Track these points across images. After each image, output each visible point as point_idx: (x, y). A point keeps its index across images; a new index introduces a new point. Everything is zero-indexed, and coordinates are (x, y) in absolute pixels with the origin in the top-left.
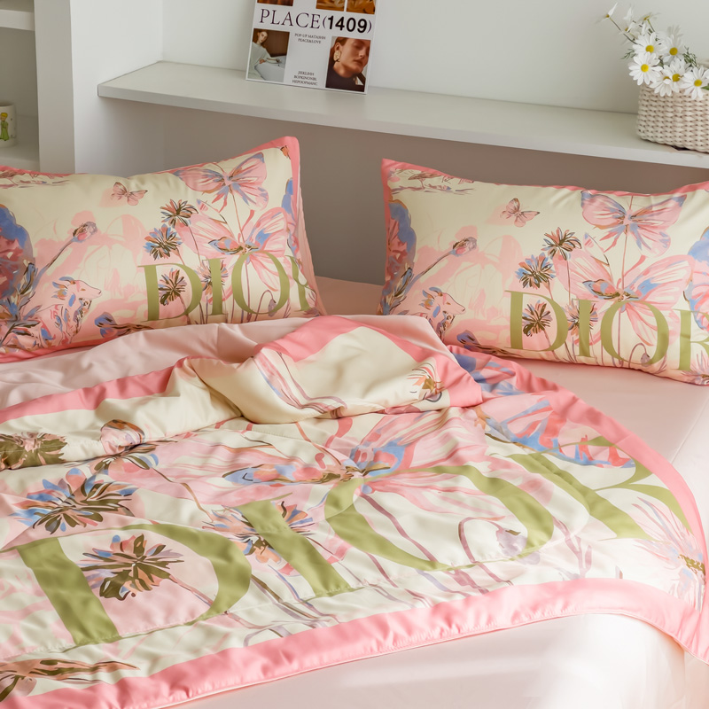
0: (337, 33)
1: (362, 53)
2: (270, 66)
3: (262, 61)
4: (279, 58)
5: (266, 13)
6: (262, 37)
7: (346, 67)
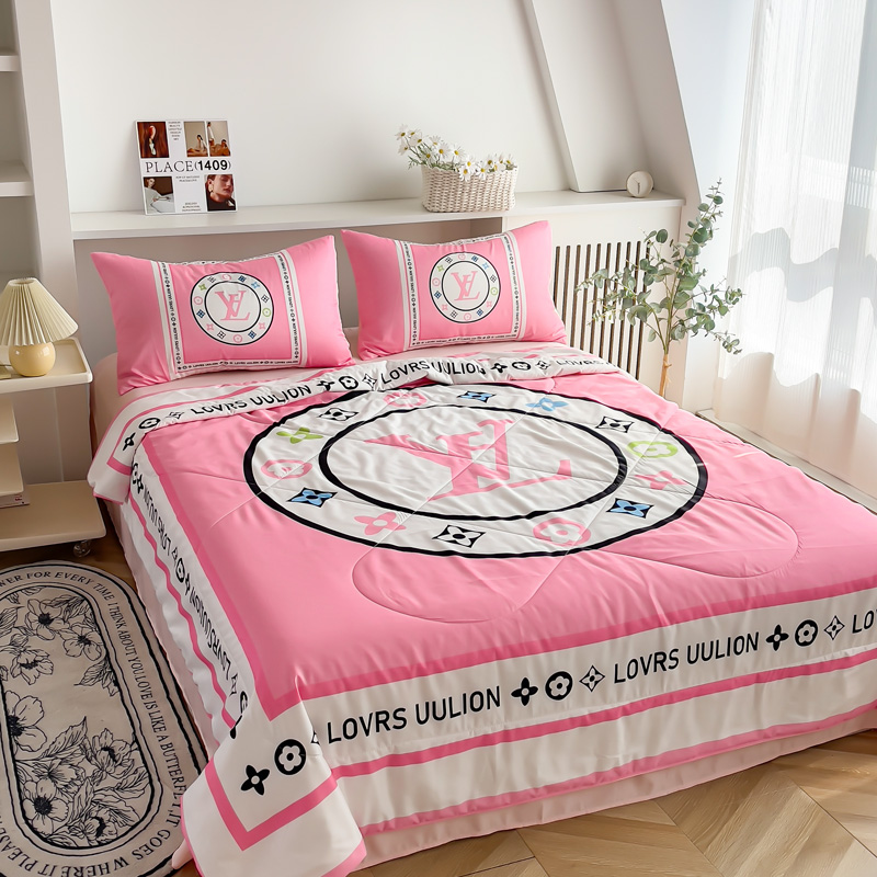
0: (207, 172)
1: (228, 183)
2: (162, 202)
3: (155, 200)
4: (168, 196)
5: (150, 165)
6: (151, 183)
7: (219, 195)
